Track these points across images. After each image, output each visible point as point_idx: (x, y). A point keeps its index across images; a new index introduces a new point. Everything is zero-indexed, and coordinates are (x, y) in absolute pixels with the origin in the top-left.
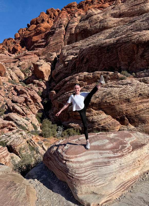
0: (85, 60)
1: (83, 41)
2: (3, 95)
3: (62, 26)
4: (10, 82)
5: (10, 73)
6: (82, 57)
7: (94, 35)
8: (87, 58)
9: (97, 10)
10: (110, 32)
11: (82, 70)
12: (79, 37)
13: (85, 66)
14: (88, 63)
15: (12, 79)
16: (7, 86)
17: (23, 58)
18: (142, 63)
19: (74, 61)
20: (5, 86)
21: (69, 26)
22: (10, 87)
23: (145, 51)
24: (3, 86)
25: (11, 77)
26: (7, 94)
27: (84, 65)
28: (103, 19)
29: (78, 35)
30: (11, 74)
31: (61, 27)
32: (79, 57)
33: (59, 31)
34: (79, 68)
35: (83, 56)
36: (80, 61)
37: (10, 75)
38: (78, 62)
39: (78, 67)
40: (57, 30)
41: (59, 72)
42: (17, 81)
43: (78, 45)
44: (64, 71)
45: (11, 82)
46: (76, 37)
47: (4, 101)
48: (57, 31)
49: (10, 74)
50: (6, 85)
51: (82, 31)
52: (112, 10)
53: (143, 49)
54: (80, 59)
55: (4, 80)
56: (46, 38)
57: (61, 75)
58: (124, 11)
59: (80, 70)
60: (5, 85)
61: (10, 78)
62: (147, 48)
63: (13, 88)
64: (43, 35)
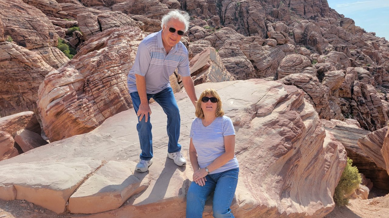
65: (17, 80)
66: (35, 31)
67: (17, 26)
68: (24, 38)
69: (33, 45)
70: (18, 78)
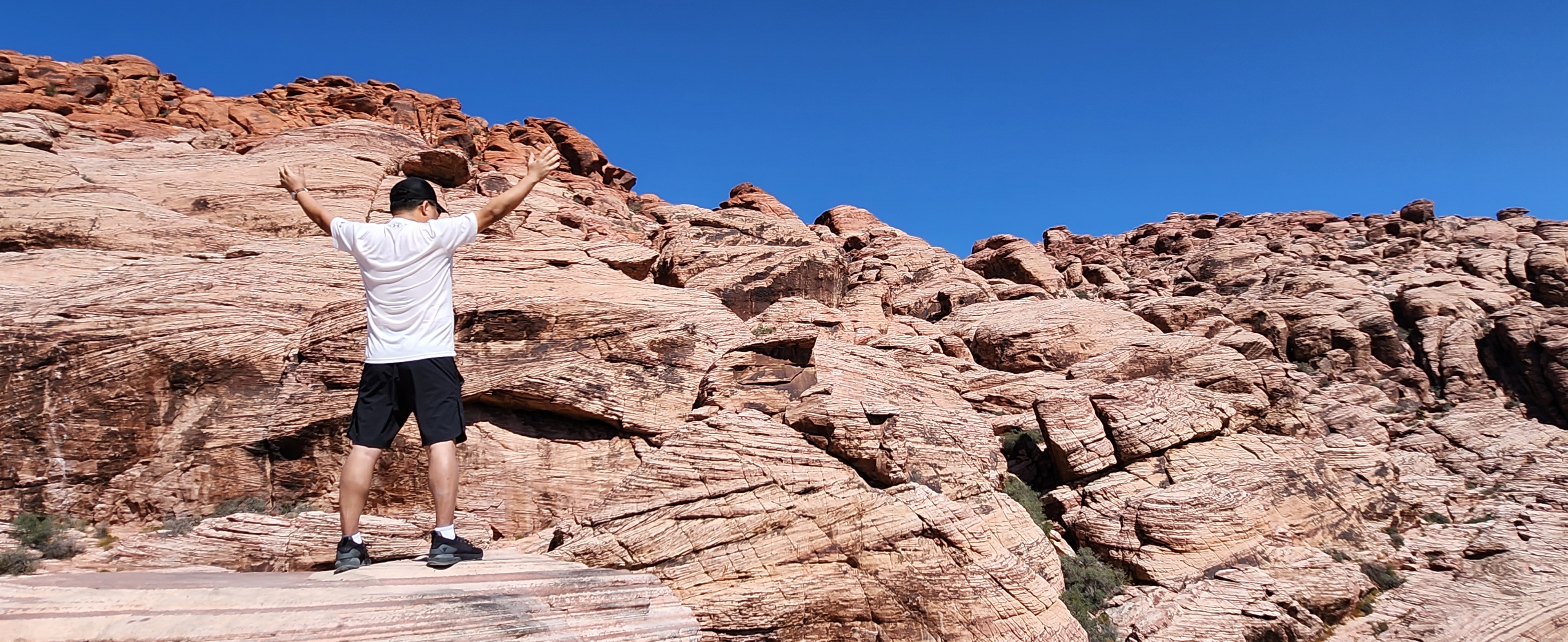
65: (936, 594)
66: (959, 449)
67: (920, 439)
68: (937, 470)
69: (957, 489)
70: (938, 588)
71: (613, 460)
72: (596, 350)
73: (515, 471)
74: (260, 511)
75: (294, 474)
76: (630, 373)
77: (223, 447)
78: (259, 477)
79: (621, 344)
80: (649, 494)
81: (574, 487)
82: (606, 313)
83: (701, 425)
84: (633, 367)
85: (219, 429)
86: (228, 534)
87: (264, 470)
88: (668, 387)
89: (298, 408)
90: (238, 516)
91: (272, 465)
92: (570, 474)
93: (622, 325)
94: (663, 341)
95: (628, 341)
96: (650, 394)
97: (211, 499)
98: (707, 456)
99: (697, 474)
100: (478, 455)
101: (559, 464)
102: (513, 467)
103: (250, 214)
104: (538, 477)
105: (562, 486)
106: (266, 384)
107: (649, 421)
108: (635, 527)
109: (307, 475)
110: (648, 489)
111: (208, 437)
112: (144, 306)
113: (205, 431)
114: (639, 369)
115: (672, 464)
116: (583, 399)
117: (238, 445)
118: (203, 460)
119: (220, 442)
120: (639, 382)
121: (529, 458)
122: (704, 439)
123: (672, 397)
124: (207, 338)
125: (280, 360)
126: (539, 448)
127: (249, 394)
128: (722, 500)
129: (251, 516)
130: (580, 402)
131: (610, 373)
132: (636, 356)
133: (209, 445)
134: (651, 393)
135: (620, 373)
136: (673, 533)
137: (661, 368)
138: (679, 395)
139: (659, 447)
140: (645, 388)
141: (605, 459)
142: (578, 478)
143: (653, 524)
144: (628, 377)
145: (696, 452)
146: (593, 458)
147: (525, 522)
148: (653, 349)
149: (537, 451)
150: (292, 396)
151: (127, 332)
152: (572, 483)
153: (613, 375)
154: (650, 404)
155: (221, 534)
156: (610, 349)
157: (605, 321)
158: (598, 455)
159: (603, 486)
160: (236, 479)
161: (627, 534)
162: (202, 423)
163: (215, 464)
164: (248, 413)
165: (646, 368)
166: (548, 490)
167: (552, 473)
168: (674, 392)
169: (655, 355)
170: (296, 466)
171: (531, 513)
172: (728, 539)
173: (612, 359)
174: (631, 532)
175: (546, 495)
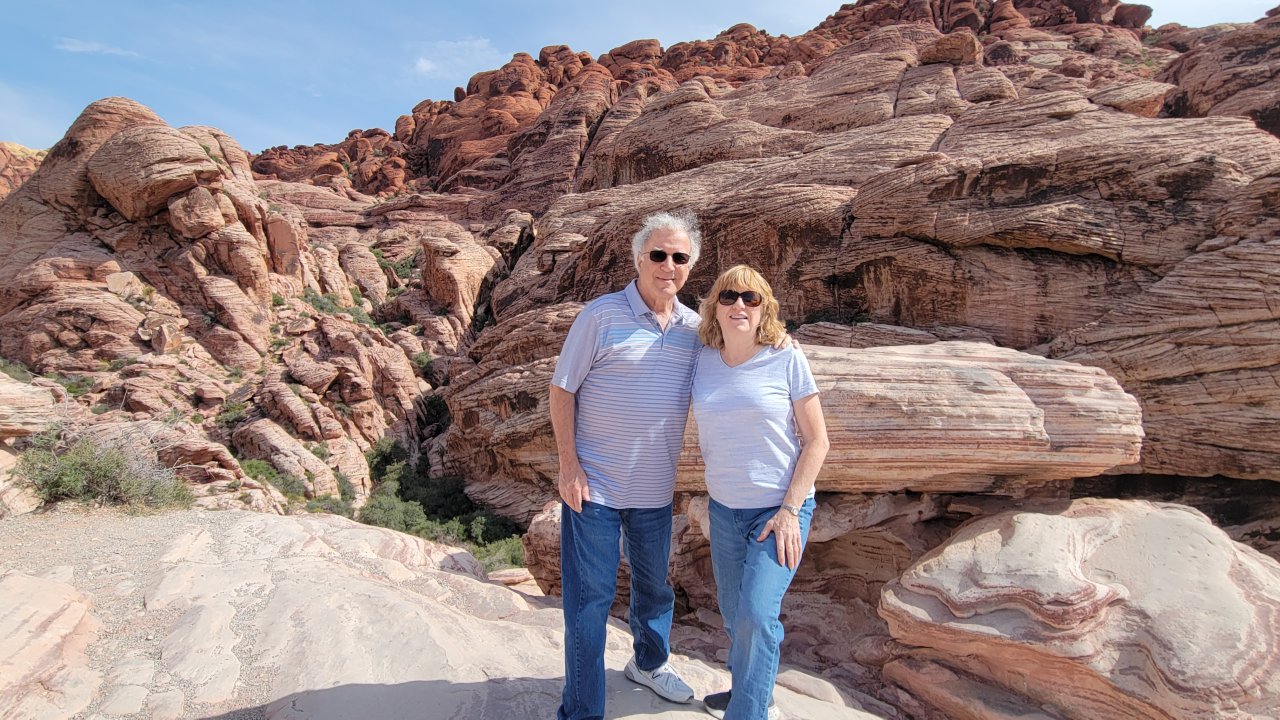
0: (606, 258)
1: (637, 187)
2: (263, 347)
3: (580, 121)
4: (306, 301)
5: (321, 265)
6: (599, 244)
7: (675, 175)
8: (612, 251)
9: (722, 85)
10: (730, 172)
11: (593, 294)
12: (626, 172)
13: (603, 279)
14: (615, 271)
15: (324, 290)
16: (288, 313)
17: (401, 218)
18: (790, 300)
19: (577, 255)
20: (283, 314)
21: (606, 125)
22: (299, 320)
23: (805, 259)
24: (273, 311)
25: (322, 282)
26: (280, 344)
27: (599, 277)
28: (723, 122)
29: (625, 163)
30: (326, 270)
31: (577, 123)
32: (589, 243)
33: (562, 136)
34: (583, 286)
35: (602, 240)
36: (590, 259)
37: (321, 272)
38: (583, 259)
39: (580, 280)
40: (558, 133)
41: (515, 292)
42: (343, 302)
43: (611, 199)
44: (535, 287)
45: (315, 301)
46: (617, 170)
47: (257, 373)
48: (556, 137)
49: (321, 270)
50: (285, 307)
51: (640, 150)
52: (765, 94)
53: (800, 250)
54: (591, 250)
55: (284, 289)
56: (510, 154)
57: (522, 302)
58: (801, 106)
59: (585, 292)
60: (283, 310)
61: (316, 286)
62: (811, 250)
63: (311, 325)
64: (503, 139)
71: (1110, 289)
72: (1096, 191)
73: (1015, 297)
74: (833, 321)
75: (853, 297)
76: (1132, 209)
77: (810, 280)
78: (831, 299)
79: (1124, 183)
80: (1148, 319)
81: (1070, 311)
82: (1108, 155)
83: (1215, 256)
84: (1136, 204)
85: (807, 268)
86: (815, 335)
87: (834, 294)
88: (1176, 219)
89: (853, 253)
90: (821, 323)
91: (838, 290)
92: (1066, 300)
93: (1125, 165)
94: (1174, 175)
95: (1133, 179)
96: (1153, 228)
97: (805, 312)
98: (1220, 286)
99: (1205, 303)
100: (983, 285)
101: (1056, 292)
102: (1013, 294)
103: (816, 119)
104: (1036, 303)
105: (1058, 311)
106: (833, 238)
107: (1150, 252)
108: (1131, 347)
109: (861, 298)
110: (1147, 315)
111: (801, 273)
112: (762, 193)
113: (799, 269)
114: (1144, 206)
115: (1175, 293)
116: (1081, 236)
117: (818, 278)
118: (799, 287)
119: (808, 277)
120: (1142, 216)
121: (1028, 287)
122: (1217, 269)
123: (1181, 229)
124: (796, 210)
125: (841, 220)
126: (1037, 279)
127: (823, 244)
128: (1235, 329)
129: (828, 324)
130: (1077, 239)
131: (1110, 210)
132: (1140, 192)
133: (802, 279)
134: (1156, 227)
135: (1121, 210)
136: (1172, 355)
137: (1169, 202)
138: (1191, 227)
139: (1161, 278)
140: (1149, 222)
141: (1102, 288)
142: (1073, 303)
143: (1150, 346)
144: (1129, 214)
145: (1206, 282)
146: (1089, 287)
147: (1023, 337)
148: (1160, 184)
149: (1035, 282)
150: (849, 246)
151: (754, 210)
152: (1068, 308)
153: (1113, 212)
154: (1154, 237)
155: (812, 334)
156: (1112, 189)
157: (1107, 163)
158: (1093, 284)
159: (1098, 311)
160: (819, 301)
161: (1121, 353)
162: (797, 264)
163: (806, 291)
164: (823, 257)
165: (1151, 204)
166: (1045, 313)
167: (1048, 299)
168: (1183, 225)
169: (1163, 190)
170: (854, 292)
171: (1028, 331)
172: (1240, 365)
173: (1111, 198)
174: (1126, 352)
175: (1042, 317)
